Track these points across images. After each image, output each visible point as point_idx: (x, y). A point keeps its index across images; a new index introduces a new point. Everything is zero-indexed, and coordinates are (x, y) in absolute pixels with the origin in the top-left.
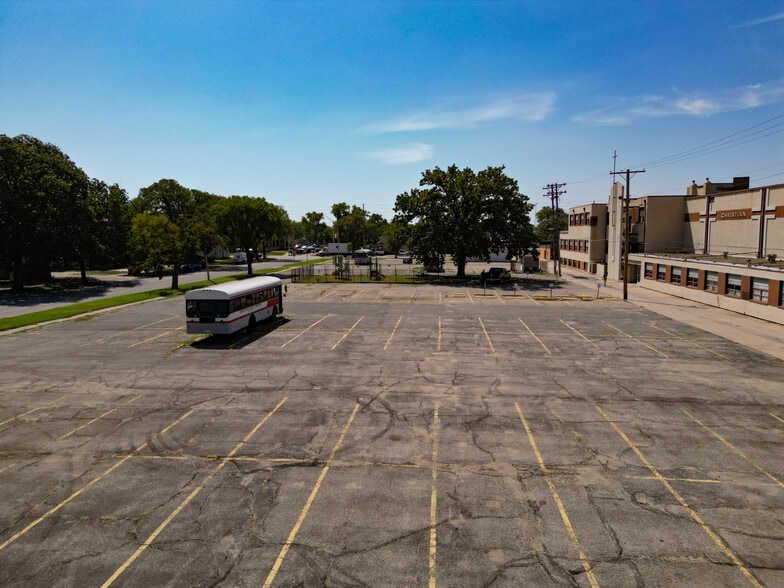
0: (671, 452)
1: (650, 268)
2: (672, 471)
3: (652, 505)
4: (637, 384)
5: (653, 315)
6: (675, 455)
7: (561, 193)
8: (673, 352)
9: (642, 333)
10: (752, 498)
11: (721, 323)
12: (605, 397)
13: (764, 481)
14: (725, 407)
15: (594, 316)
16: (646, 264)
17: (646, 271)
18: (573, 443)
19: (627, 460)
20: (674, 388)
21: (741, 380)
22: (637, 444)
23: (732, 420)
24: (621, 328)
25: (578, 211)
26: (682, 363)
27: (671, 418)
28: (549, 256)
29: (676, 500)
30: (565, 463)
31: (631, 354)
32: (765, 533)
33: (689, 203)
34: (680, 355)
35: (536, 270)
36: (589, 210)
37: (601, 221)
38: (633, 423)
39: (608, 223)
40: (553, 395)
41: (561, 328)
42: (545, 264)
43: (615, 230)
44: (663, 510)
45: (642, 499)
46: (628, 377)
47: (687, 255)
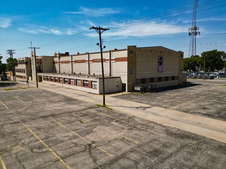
0: (45, 132)
1: (45, 77)
2: (45, 138)
3: (38, 151)
4: (38, 113)
5: (45, 91)
6: (47, 133)
7: (13, 53)
8: (50, 102)
9: (41, 97)
10: (66, 138)
11: (63, 91)
12: (26, 120)
13: (69, 133)
14: (62, 115)
15: (26, 93)
16: (44, 76)
17: (44, 78)
18: (13, 139)
19: (32, 139)
20: (49, 112)
21: (66, 106)
22: (35, 133)
23: (63, 118)
24: (35, 96)
25: (21, 60)
26: (52, 104)
27: (47, 122)
28: (12, 74)
29: (45, 147)
30: (8, 147)
31: (37, 104)
32: (68, 147)
33: (54, 58)
34: (52, 102)
35: (6, 80)
36: (24, 59)
37: (29, 63)
38: (35, 126)
39: (31, 64)
40: (7, 123)
41: (14, 99)
42: (9, 77)
43: (33, 66)
44: (41, 151)
45: (35, 150)
46: (35, 112)
47: (55, 73)
